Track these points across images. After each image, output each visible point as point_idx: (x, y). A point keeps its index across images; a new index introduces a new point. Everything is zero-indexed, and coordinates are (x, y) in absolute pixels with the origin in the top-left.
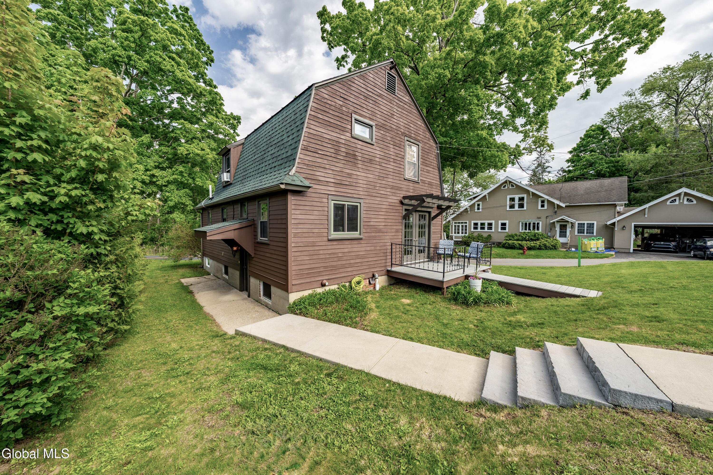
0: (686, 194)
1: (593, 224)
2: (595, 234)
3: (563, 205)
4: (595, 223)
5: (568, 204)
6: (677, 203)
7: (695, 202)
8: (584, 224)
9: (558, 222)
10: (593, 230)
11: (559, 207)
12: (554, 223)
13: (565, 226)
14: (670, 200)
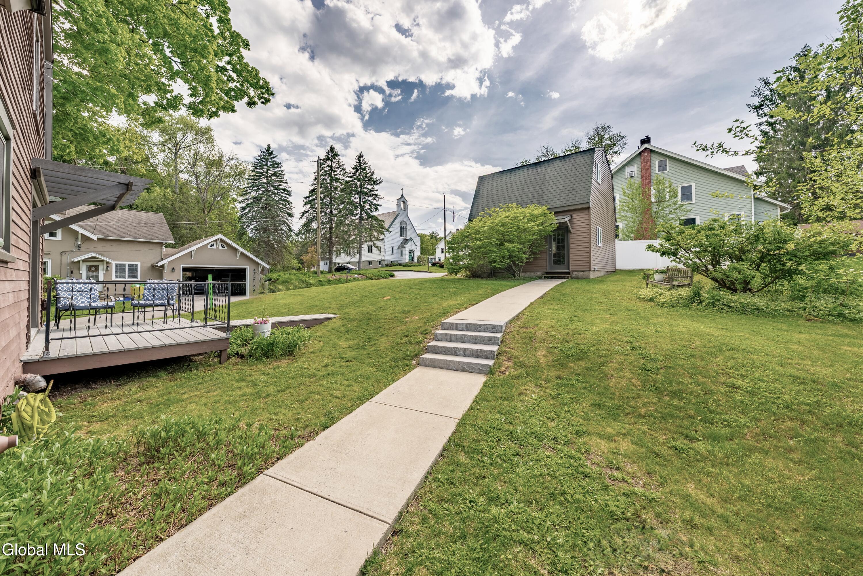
0: (222, 241)
1: (137, 265)
2: (139, 278)
3: (95, 238)
4: (139, 264)
5: (101, 236)
6: (215, 247)
7: (226, 248)
8: (124, 265)
9: (84, 261)
10: (137, 273)
11: (86, 239)
12: (79, 262)
13: (97, 268)
14: (210, 245)
